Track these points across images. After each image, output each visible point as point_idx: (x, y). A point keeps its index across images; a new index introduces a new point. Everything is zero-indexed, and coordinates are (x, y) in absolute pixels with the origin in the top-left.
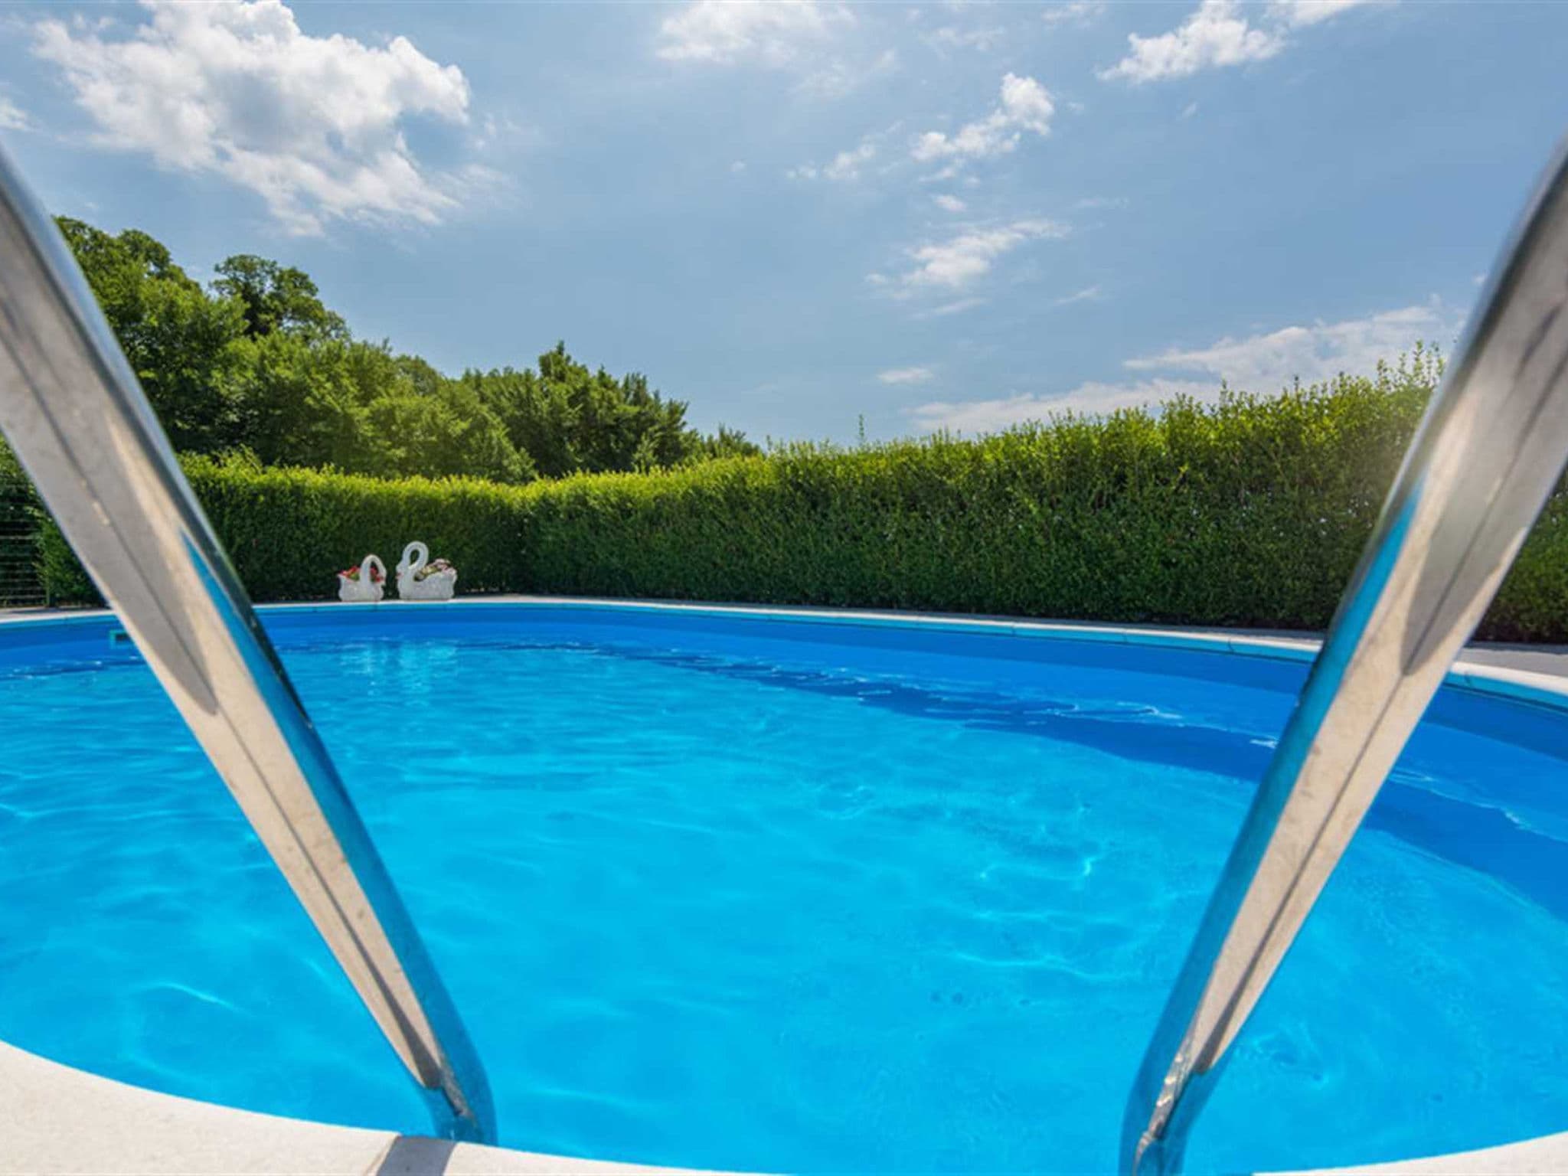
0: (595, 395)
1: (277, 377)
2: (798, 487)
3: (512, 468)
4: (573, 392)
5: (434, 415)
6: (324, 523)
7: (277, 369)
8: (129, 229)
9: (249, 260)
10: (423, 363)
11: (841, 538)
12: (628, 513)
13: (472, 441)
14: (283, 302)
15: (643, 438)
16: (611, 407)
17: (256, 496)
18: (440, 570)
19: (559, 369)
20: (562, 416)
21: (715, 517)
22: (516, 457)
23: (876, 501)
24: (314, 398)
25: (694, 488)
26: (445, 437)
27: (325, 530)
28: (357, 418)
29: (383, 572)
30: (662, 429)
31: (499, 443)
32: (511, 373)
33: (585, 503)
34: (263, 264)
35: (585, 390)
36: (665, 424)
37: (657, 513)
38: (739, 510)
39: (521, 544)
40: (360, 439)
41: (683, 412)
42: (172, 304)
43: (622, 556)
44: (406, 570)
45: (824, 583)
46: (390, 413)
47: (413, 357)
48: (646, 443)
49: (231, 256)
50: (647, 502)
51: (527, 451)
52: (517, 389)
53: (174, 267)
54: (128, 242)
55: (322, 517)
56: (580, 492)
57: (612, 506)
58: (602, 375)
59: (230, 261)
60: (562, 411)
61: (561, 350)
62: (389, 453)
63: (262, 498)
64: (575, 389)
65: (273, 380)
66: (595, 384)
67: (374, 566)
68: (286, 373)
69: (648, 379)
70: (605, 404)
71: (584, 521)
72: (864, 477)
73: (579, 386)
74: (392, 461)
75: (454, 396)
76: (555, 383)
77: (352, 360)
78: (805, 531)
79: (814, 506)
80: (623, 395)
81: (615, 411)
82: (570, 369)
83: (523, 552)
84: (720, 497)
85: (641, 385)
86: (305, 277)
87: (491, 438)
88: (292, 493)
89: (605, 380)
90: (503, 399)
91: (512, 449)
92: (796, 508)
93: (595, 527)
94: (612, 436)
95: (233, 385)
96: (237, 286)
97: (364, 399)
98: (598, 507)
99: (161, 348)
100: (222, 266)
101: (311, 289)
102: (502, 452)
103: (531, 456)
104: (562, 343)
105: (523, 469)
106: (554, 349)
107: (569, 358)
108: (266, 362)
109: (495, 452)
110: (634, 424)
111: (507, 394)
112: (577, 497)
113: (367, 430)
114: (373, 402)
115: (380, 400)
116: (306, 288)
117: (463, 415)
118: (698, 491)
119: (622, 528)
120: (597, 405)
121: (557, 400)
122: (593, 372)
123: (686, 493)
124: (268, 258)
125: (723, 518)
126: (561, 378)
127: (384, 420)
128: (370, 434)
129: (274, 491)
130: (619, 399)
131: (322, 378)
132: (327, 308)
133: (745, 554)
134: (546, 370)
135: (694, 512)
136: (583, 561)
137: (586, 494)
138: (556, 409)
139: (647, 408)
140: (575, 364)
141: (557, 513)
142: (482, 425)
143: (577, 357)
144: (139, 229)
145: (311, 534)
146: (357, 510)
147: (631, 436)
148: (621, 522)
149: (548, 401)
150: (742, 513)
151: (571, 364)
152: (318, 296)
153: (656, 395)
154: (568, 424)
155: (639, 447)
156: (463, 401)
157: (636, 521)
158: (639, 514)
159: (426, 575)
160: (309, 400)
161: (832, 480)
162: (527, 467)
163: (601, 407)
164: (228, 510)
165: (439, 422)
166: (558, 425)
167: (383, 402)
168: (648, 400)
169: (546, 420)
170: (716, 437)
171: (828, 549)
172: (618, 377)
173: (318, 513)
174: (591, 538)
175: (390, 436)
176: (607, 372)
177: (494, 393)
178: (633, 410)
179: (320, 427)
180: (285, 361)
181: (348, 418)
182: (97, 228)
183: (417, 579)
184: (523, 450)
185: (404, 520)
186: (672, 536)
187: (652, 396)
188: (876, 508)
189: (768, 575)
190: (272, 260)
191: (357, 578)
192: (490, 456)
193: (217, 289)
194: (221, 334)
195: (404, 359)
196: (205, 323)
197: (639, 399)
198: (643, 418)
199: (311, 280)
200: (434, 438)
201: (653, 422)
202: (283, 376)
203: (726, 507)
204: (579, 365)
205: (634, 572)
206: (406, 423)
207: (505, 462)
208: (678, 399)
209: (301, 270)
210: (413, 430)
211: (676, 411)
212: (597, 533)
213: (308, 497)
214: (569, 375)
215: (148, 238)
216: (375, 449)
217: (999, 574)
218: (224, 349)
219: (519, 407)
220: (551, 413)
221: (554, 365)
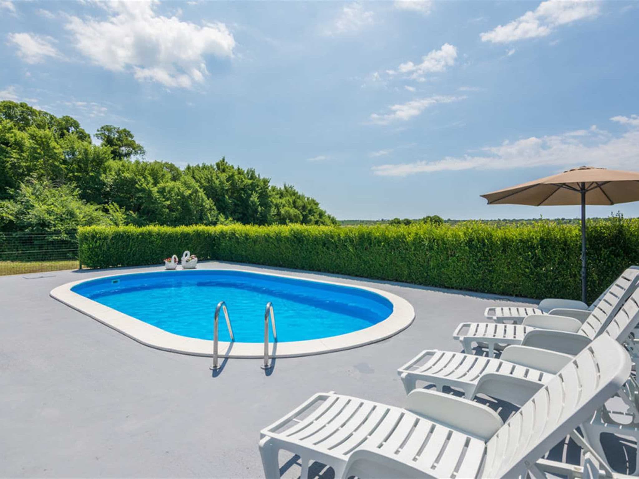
0: (236, 177)
1: (124, 177)
2: (295, 237)
3: (206, 206)
4: (228, 176)
5: (179, 189)
6: (157, 242)
7: (124, 174)
8: (65, 115)
9: (109, 127)
10: (174, 165)
11: (306, 252)
12: (247, 239)
13: (192, 197)
14: (122, 141)
15: (253, 192)
16: (242, 181)
17: (138, 236)
18: (193, 259)
19: (223, 167)
20: (224, 185)
21: (273, 243)
22: (208, 202)
23: (315, 243)
24: (139, 185)
25: (267, 234)
26: (183, 197)
27: (157, 244)
28: (153, 192)
29: (177, 259)
30: (261, 189)
31: (202, 196)
32: (205, 165)
33: (234, 235)
34: (115, 128)
35: (233, 176)
36: (262, 186)
37: (255, 240)
38: (279, 241)
39: (214, 245)
40: (154, 198)
41: (269, 182)
42: (86, 150)
43: (246, 252)
44: (184, 259)
45: (302, 264)
46: (164, 189)
47: (170, 163)
48: (254, 194)
49: (103, 126)
50: (253, 237)
51: (212, 199)
52: (207, 176)
53: (81, 129)
54: (64, 120)
55: (157, 241)
56: (233, 231)
57: (243, 237)
58: (239, 169)
59: (102, 128)
60: (224, 183)
61: (224, 160)
62: (164, 203)
63: (140, 237)
64: (229, 175)
65: (123, 178)
66: (236, 173)
67: (175, 258)
68: (127, 175)
69: (255, 170)
70: (240, 180)
71: (234, 240)
72: (312, 236)
73: (230, 174)
74: (165, 206)
75: (185, 181)
76: (221, 172)
77: (150, 169)
78: (297, 249)
79: (300, 242)
80: (246, 176)
81: (243, 183)
82: (227, 168)
83: (215, 248)
84: (274, 238)
85: (253, 172)
86: (129, 132)
87: (199, 196)
88: (148, 234)
89: (240, 171)
90: (202, 179)
91: (206, 199)
92: (295, 243)
93: (238, 243)
94: (243, 192)
95: (108, 179)
96: (105, 136)
97: (155, 184)
98: (239, 237)
99: (82, 165)
100: (99, 129)
101: (131, 136)
102: (203, 200)
103: (213, 201)
104: (224, 157)
105: (210, 206)
106: (221, 160)
107: (227, 163)
108: (120, 172)
109: (200, 201)
110: (250, 187)
111: (204, 178)
112: (232, 233)
113: (156, 195)
114: (158, 185)
115: (161, 184)
116: (130, 136)
117: (189, 187)
118: (268, 235)
119: (245, 243)
120: (237, 181)
121: (222, 179)
122: (236, 168)
123: (264, 236)
124: (116, 126)
125: (275, 244)
126: (224, 171)
127: (162, 191)
128: (158, 197)
129: (143, 234)
130: (245, 178)
131: (141, 178)
132: (137, 143)
133: (282, 254)
134: (219, 168)
135: (267, 241)
136: (233, 252)
137: (235, 232)
138: (221, 183)
139: (256, 180)
140: (229, 165)
141: (226, 237)
142: (196, 191)
143: (230, 162)
144: (69, 115)
145: (153, 246)
146: (166, 238)
147: (250, 192)
148: (245, 241)
149: (218, 180)
150: (280, 243)
151: (227, 165)
152: (134, 139)
153: (259, 176)
154: (226, 188)
155: (252, 196)
156: (189, 183)
157: (250, 242)
158: (251, 240)
159: (189, 260)
160: (137, 186)
161: (305, 236)
162: (212, 205)
163: (238, 181)
164: (131, 240)
165: (181, 191)
166: (222, 189)
167: (161, 185)
168: (256, 178)
169: (218, 187)
170: (283, 188)
171: (303, 255)
172: (245, 169)
173: (155, 240)
174: (236, 245)
175: (164, 197)
176: (240, 168)
177: (199, 177)
178: (250, 182)
179: (140, 195)
180: (127, 171)
181: (150, 192)
182: (52, 114)
183: (187, 262)
184: (210, 199)
185: (180, 240)
186: (261, 247)
187: (257, 176)
188: (315, 245)
189: (287, 260)
190: (118, 127)
191: (170, 262)
192: (199, 202)
193: (97, 137)
194: (103, 160)
195: (166, 163)
196: (98, 156)
197: (252, 178)
198: (254, 184)
199: (131, 133)
200: (179, 197)
201: (258, 186)
202: (126, 176)
203: (276, 240)
204: (230, 165)
205: (249, 257)
206: (169, 192)
207: (204, 204)
208: (266, 177)
209: (128, 129)
210: (172, 194)
211: (266, 182)
212: (238, 244)
213: (153, 235)
214: (227, 170)
215: (72, 119)
216: (159, 202)
217: (345, 265)
218: (104, 165)
219: (208, 182)
220: (220, 184)
221: (222, 167)
